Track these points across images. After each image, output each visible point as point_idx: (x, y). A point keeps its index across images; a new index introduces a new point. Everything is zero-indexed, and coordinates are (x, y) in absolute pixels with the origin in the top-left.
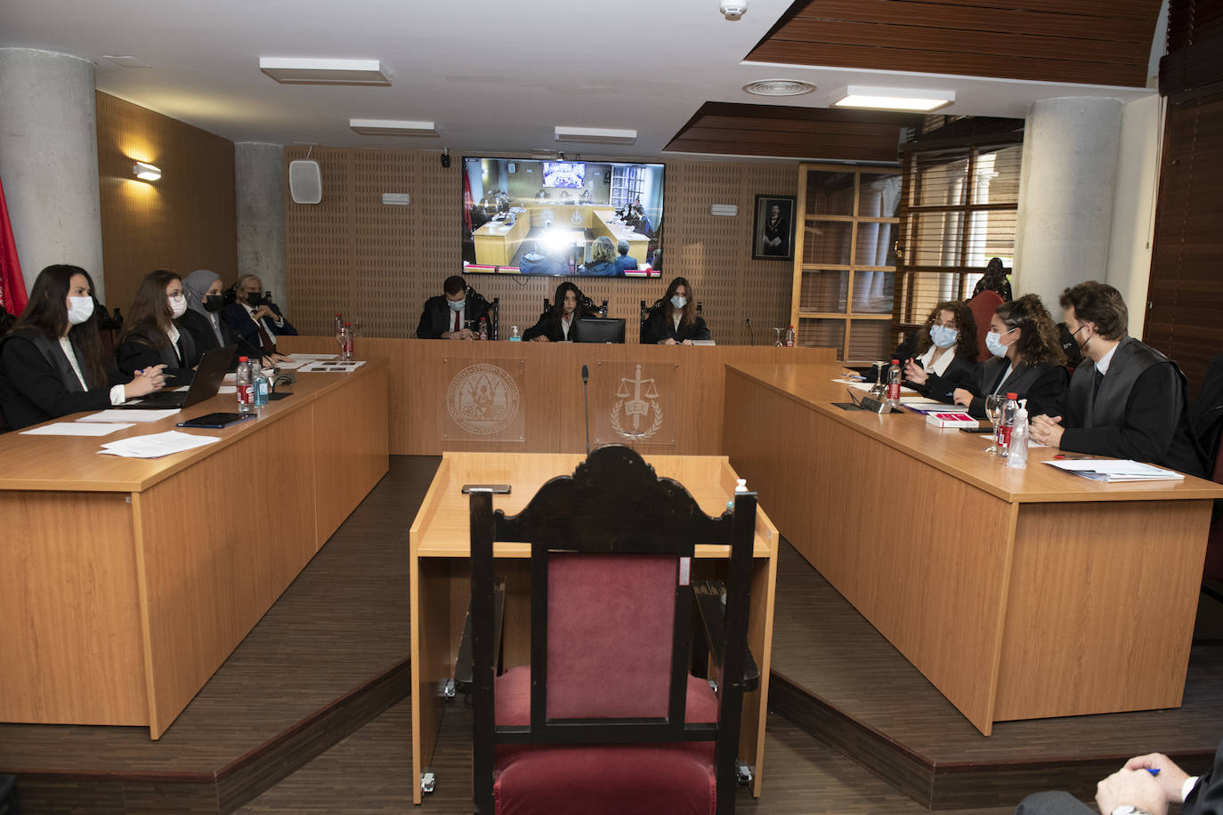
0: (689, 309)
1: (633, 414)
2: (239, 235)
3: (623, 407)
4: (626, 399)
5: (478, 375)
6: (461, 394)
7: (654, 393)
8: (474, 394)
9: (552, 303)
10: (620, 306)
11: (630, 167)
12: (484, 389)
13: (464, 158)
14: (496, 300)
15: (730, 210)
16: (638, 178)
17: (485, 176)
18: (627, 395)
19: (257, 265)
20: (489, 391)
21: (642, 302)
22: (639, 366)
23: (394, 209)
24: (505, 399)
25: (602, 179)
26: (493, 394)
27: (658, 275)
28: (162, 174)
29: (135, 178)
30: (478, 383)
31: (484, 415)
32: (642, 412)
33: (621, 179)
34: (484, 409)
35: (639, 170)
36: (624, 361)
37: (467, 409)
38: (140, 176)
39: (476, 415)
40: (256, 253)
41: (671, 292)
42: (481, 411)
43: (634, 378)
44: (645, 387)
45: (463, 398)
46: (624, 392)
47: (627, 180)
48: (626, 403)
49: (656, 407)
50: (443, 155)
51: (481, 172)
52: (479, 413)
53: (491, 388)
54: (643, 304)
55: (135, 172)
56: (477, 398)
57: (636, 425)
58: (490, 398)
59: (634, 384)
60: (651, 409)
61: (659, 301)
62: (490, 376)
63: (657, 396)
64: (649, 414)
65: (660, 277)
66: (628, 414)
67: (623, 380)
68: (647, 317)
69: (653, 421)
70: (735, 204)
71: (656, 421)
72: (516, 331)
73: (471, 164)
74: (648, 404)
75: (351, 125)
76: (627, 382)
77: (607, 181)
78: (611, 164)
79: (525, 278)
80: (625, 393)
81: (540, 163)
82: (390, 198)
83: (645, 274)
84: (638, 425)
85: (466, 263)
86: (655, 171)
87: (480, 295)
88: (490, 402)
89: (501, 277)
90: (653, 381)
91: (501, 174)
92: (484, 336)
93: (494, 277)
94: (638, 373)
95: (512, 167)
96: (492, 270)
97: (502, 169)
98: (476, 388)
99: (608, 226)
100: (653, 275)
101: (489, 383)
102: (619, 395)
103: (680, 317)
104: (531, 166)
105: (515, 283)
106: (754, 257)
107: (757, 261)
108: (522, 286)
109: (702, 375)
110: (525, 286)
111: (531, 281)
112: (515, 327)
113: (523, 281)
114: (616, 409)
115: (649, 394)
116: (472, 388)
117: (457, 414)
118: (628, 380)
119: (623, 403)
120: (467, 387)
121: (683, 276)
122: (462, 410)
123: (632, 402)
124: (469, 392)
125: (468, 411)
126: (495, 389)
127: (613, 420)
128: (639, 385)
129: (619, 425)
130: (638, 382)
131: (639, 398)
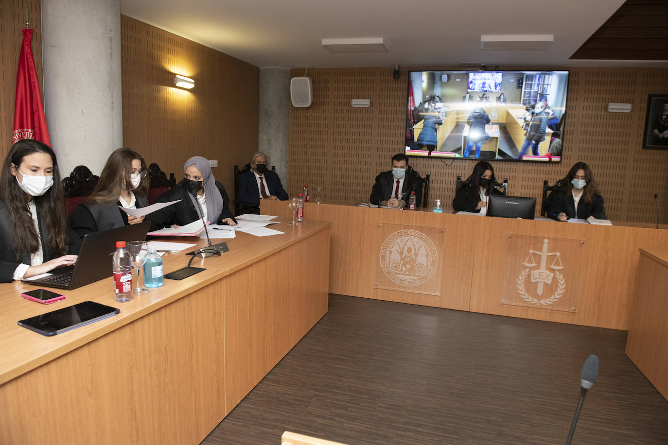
1: (538, 282)
2: (260, 129)
3: (529, 276)
4: (531, 268)
5: (406, 238)
6: (391, 252)
7: (559, 265)
8: (401, 253)
10: (524, 183)
11: (540, 74)
12: (409, 250)
13: (409, 72)
14: (428, 176)
15: (626, 108)
16: (546, 83)
17: (425, 85)
18: (534, 265)
19: (269, 148)
20: (413, 252)
21: (544, 181)
22: (546, 241)
23: (360, 110)
24: (426, 259)
25: (515, 84)
26: (416, 255)
27: (558, 160)
28: (195, 84)
29: (174, 86)
30: (405, 245)
31: (409, 270)
32: (546, 281)
33: (531, 84)
34: (408, 266)
35: (547, 76)
36: (533, 235)
37: (394, 265)
38: (177, 85)
39: (402, 270)
40: (269, 140)
41: (572, 175)
42: (406, 268)
43: (541, 250)
44: (551, 259)
45: (391, 256)
46: (530, 261)
47: (536, 85)
48: (532, 272)
49: (560, 277)
50: (395, 71)
51: (421, 82)
52: (404, 269)
53: (415, 250)
54: (546, 183)
55: (175, 82)
56: (403, 257)
57: (540, 291)
58: (414, 258)
59: (540, 256)
60: (555, 279)
61: (560, 181)
62: (415, 240)
63: (561, 267)
64: (552, 283)
65: (561, 162)
66: (533, 281)
67: (531, 251)
68: (549, 192)
69: (556, 290)
70: (629, 103)
71: (559, 290)
72: (439, 203)
73: (414, 75)
74: (552, 274)
75: (323, 44)
76: (534, 254)
77: (520, 85)
78: (524, 72)
79: (451, 160)
80: (532, 263)
81: (466, 74)
82: (356, 103)
83: (547, 159)
84: (542, 292)
85: (408, 148)
86: (561, 77)
87: (416, 172)
88: (414, 261)
89: (433, 159)
90: (558, 254)
91: (436, 83)
92: (412, 206)
93: (428, 159)
94: (545, 246)
95: (445, 78)
97: (437, 79)
98: (403, 248)
100: (554, 159)
101: (414, 245)
102: (525, 264)
103: (580, 196)
104: (458, 76)
105: (443, 164)
106: (644, 147)
107: (646, 150)
108: (448, 166)
109: (607, 252)
110: (450, 166)
111: (455, 163)
112: (439, 201)
113: (448, 162)
114: (522, 276)
115: (554, 265)
116: (400, 248)
117: (387, 268)
118: (535, 252)
119: (529, 271)
120: (396, 247)
121: (583, 161)
122: (391, 265)
123: (537, 271)
124: (397, 251)
125: (396, 267)
126: (419, 250)
127: (519, 284)
128: (546, 257)
129: (524, 290)
130: (545, 254)
131: (544, 268)
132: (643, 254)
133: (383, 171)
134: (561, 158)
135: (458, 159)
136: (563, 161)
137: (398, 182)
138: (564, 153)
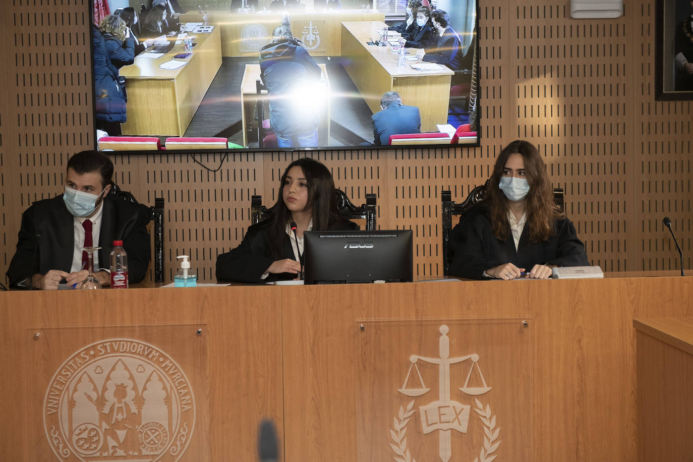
0: (536, 202)
1: (437, 430)
3: (416, 417)
4: (420, 400)
5: (107, 362)
6: (72, 404)
7: (480, 385)
8: (101, 402)
9: (269, 202)
10: (401, 202)
14: (160, 203)
18: (424, 390)
20: (131, 394)
21: (443, 193)
22: (444, 329)
24: (165, 409)
26: (140, 401)
27: (472, 139)
30: (108, 378)
31: (124, 445)
32: (455, 425)
34: (122, 434)
36: (413, 318)
37: (85, 435)
39: (105, 448)
42: (115, 437)
43: (435, 353)
44: (459, 371)
45: (75, 411)
46: (414, 383)
48: (422, 408)
49: (486, 412)
52: (112, 443)
53: (135, 388)
54: (446, 196)
56: (106, 410)
57: (445, 452)
58: (134, 409)
59: (435, 367)
60: (474, 418)
61: (477, 190)
62: (132, 362)
63: (485, 389)
64: (470, 428)
65: (477, 145)
66: (426, 430)
67: (414, 358)
68: (456, 220)
69: (481, 444)
71: (486, 444)
72: (186, 264)
74: (467, 408)
76: (420, 363)
79: (218, 158)
80: (419, 385)
84: (449, 454)
85: (101, 134)
87: (128, 195)
88: (134, 419)
89: (171, 158)
90: (475, 357)
92: (120, 278)
93: (158, 159)
94: (444, 341)
96: (152, 145)
98: (105, 389)
99: (371, 49)
100: (462, 140)
101: (132, 378)
102: (405, 391)
103: (523, 220)
105: (198, 168)
106: (660, 95)
107: (666, 103)
108: (212, 174)
109: (579, 341)
110: (218, 173)
111: (231, 164)
112: (186, 257)
113: (213, 163)
114: (400, 421)
115: (469, 386)
116: (95, 389)
117: (65, 446)
118: (423, 358)
119: (414, 408)
120: (85, 387)
121: (522, 138)
122: (75, 438)
123: (434, 405)
124: (89, 397)
125: (89, 440)
126: (145, 389)
127: (397, 444)
128: (448, 367)
129: (408, 453)
130: (445, 361)
131: (448, 395)
132: (642, 332)
133: (39, 199)
134: (479, 136)
135: (234, 152)
136: (484, 142)
137: (88, 226)
138: (484, 122)
